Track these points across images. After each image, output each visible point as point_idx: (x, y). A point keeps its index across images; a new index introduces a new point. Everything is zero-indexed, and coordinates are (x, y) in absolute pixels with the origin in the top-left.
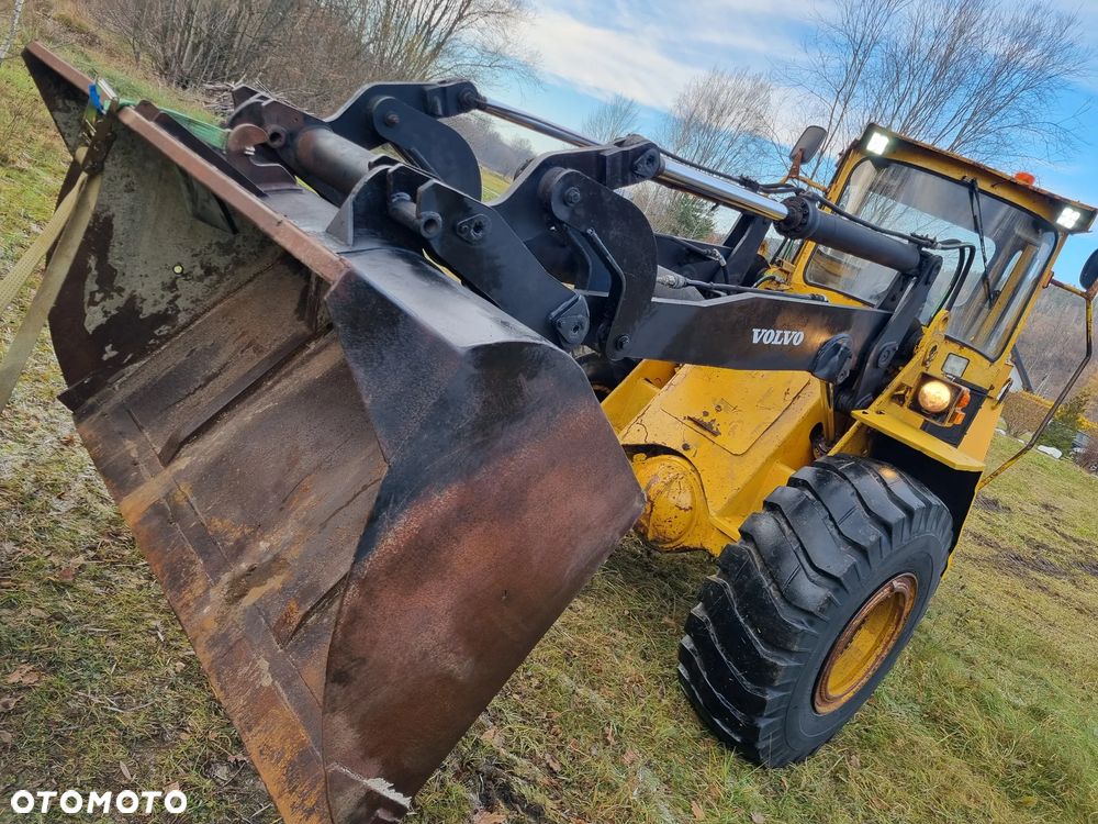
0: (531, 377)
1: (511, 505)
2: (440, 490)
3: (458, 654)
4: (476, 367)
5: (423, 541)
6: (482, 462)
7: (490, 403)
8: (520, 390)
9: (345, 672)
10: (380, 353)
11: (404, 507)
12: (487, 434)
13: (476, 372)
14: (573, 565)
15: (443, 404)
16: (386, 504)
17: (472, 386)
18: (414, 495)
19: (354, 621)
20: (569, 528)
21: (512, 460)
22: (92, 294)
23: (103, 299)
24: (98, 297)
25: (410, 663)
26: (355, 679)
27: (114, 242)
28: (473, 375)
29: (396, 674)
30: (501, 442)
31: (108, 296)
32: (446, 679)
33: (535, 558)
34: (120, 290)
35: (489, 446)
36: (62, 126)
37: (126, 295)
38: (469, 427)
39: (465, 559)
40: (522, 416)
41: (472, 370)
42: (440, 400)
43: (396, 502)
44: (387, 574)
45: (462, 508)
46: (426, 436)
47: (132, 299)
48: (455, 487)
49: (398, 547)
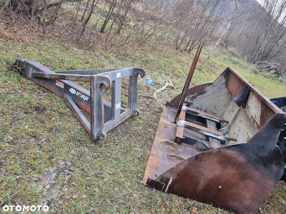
0: (276, 164)
1: (244, 177)
2: (244, 157)
3: (204, 183)
4: (274, 150)
5: (231, 159)
6: (252, 163)
7: (267, 157)
8: (272, 163)
9: (198, 158)
10: (270, 128)
11: (238, 151)
12: (259, 161)
13: (273, 151)
14: (231, 203)
15: (263, 147)
16: (238, 147)
17: (269, 151)
18: (241, 152)
19: (210, 154)
20: (241, 196)
21: (255, 170)
22: (190, 97)
23: (189, 99)
24: (190, 98)
25: (201, 172)
26: (196, 161)
27: (202, 95)
28: (272, 150)
29: (198, 170)
30: (258, 165)
31: (190, 99)
32: (198, 184)
33: (231, 191)
34: (193, 101)
35: (257, 163)
36: (219, 78)
37: (192, 102)
38: (260, 156)
39: (228, 172)
40: (266, 167)
41: (273, 150)
42: (264, 146)
43: (239, 149)
44: (222, 156)
45: (240, 164)
46: (255, 147)
47: (192, 103)
48: (245, 160)
49: (229, 154)
